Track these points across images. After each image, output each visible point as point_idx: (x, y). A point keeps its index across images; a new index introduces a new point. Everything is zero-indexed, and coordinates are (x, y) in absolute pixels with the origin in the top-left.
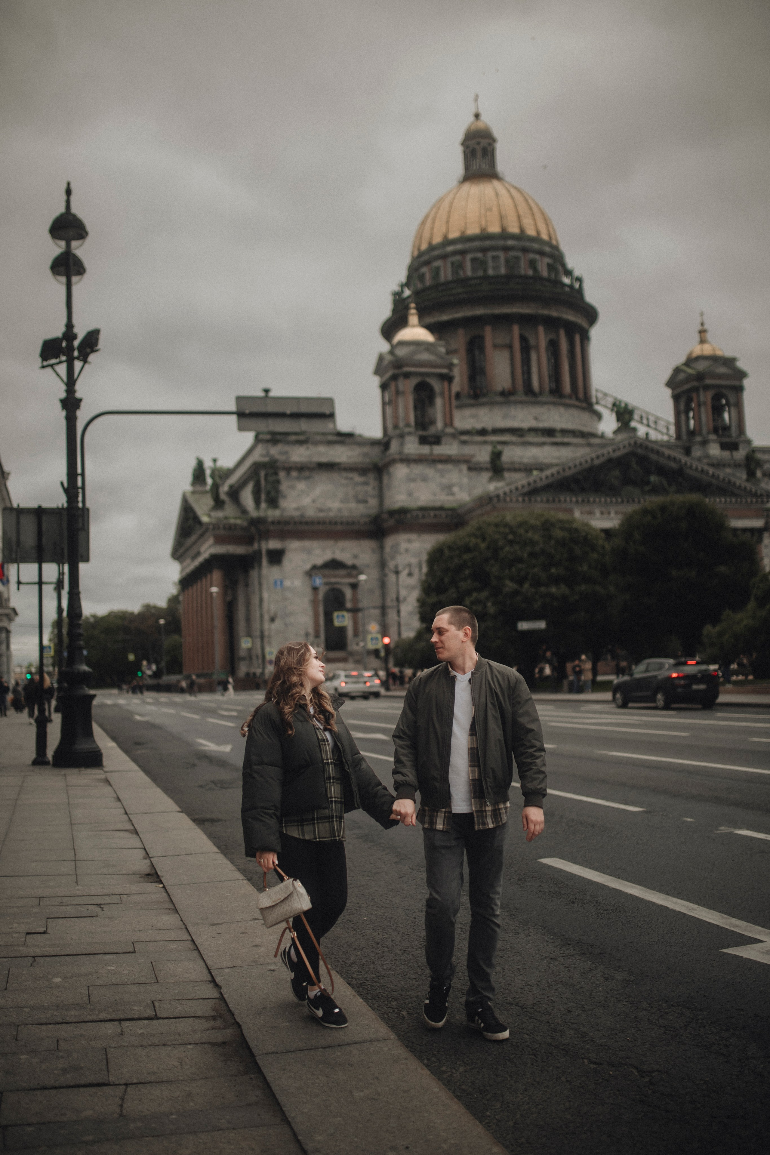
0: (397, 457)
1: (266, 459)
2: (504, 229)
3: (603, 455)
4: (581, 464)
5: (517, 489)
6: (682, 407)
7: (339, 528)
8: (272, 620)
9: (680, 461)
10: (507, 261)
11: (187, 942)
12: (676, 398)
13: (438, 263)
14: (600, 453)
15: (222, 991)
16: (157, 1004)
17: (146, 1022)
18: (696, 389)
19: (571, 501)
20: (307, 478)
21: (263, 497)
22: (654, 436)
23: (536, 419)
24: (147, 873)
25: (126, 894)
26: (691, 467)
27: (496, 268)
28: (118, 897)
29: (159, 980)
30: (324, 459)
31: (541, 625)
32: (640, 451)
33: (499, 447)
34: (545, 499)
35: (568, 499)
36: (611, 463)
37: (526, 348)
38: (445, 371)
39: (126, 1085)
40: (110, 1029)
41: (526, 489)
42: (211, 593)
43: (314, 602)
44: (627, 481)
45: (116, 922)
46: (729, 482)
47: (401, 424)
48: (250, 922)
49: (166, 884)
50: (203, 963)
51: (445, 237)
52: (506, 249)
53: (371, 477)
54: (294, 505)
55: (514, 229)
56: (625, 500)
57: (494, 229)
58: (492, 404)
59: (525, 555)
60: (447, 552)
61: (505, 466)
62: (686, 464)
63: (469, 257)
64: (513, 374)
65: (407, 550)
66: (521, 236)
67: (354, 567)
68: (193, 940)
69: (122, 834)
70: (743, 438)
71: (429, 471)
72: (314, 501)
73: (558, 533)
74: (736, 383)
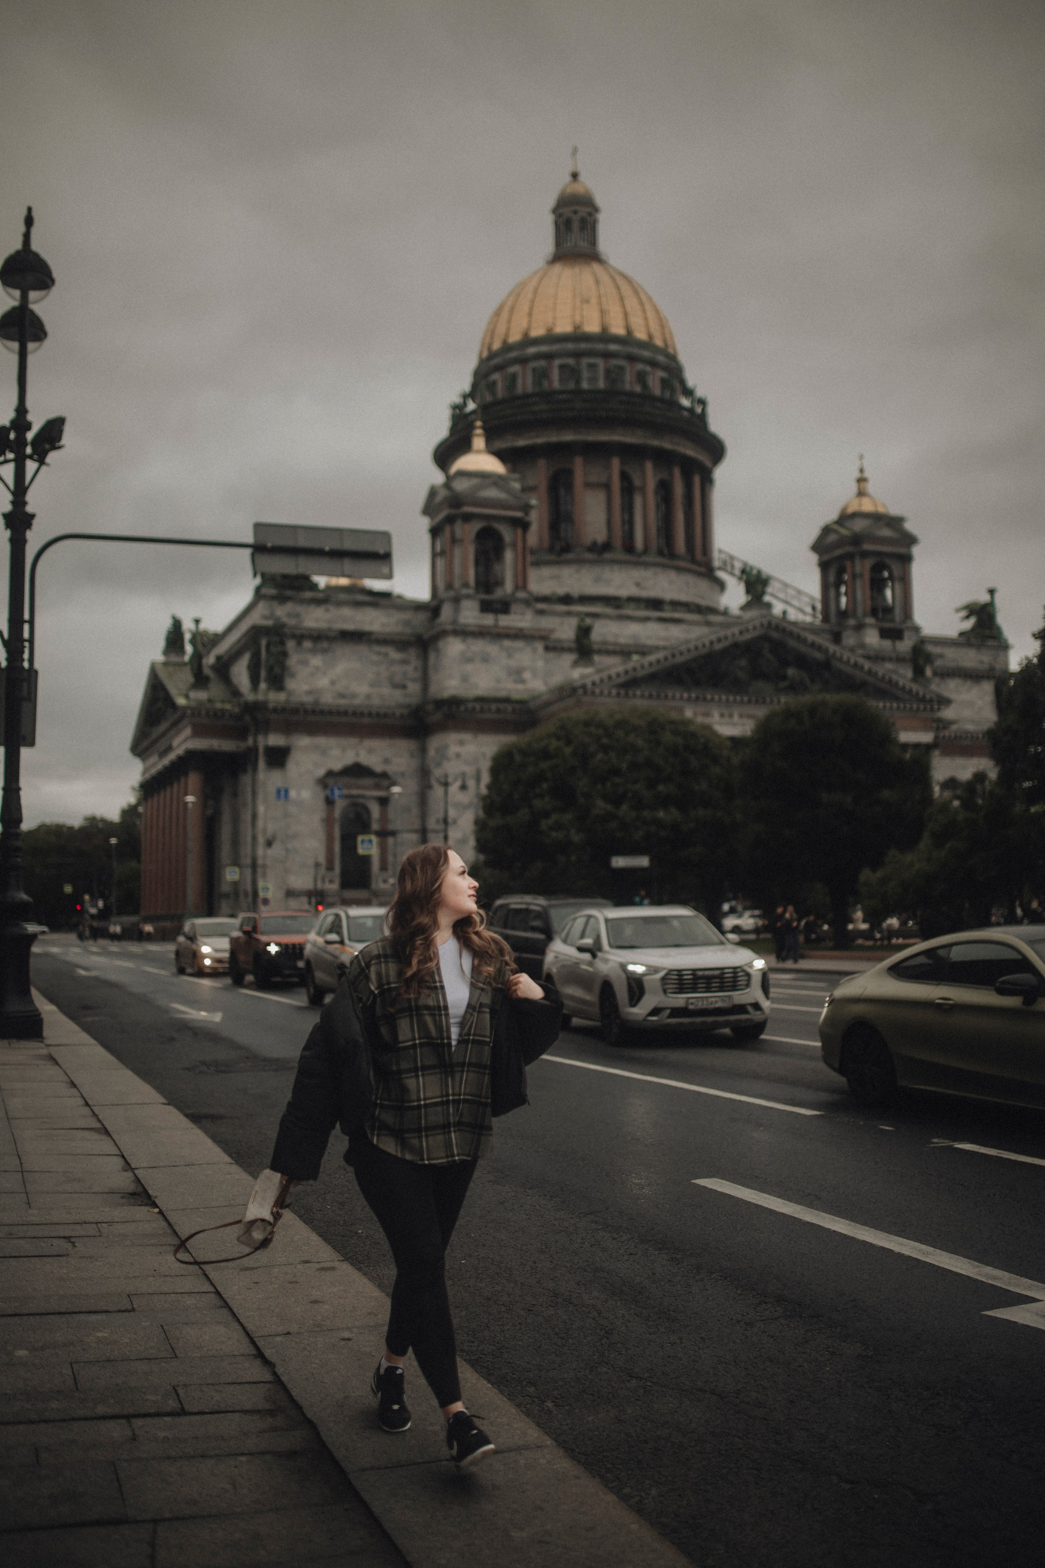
0: (449, 627)
1: (270, 623)
2: (605, 329)
3: (726, 638)
4: (696, 648)
5: (610, 678)
6: (832, 578)
7: (366, 721)
8: (269, 844)
9: (827, 650)
10: (608, 372)
11: (208, 1295)
12: (824, 567)
13: (515, 369)
14: (722, 634)
15: (276, 1370)
16: (181, 1391)
17: (168, 1419)
18: (850, 556)
19: (681, 698)
20: (324, 651)
21: (263, 674)
22: (793, 615)
23: (638, 585)
24: (130, 1191)
25: (106, 1223)
26: (840, 660)
27: (593, 379)
28: (94, 1226)
29: (177, 1352)
30: (350, 627)
31: (643, 861)
32: (775, 635)
33: (588, 621)
34: (647, 693)
35: (678, 695)
36: (737, 649)
37: (628, 489)
38: (518, 514)
39: (155, 1521)
40: (116, 1430)
41: (622, 679)
42: (186, 803)
43: (328, 822)
44: (757, 674)
45: (98, 1263)
46: (890, 681)
47: (457, 584)
48: (300, 1267)
49: (164, 1209)
50: (239, 1328)
51: (526, 335)
52: (607, 355)
53: (412, 654)
54: (305, 687)
55: (618, 329)
56: (753, 699)
57: (592, 327)
58: (580, 562)
59: (624, 766)
60: (518, 758)
61: (595, 647)
62: (834, 654)
63: (557, 362)
64: (609, 522)
65: (458, 755)
66: (628, 340)
67: (384, 775)
68: (218, 1293)
69: (86, 1134)
70: (909, 624)
71: (492, 649)
72: (333, 683)
73: (667, 737)
74: (902, 551)
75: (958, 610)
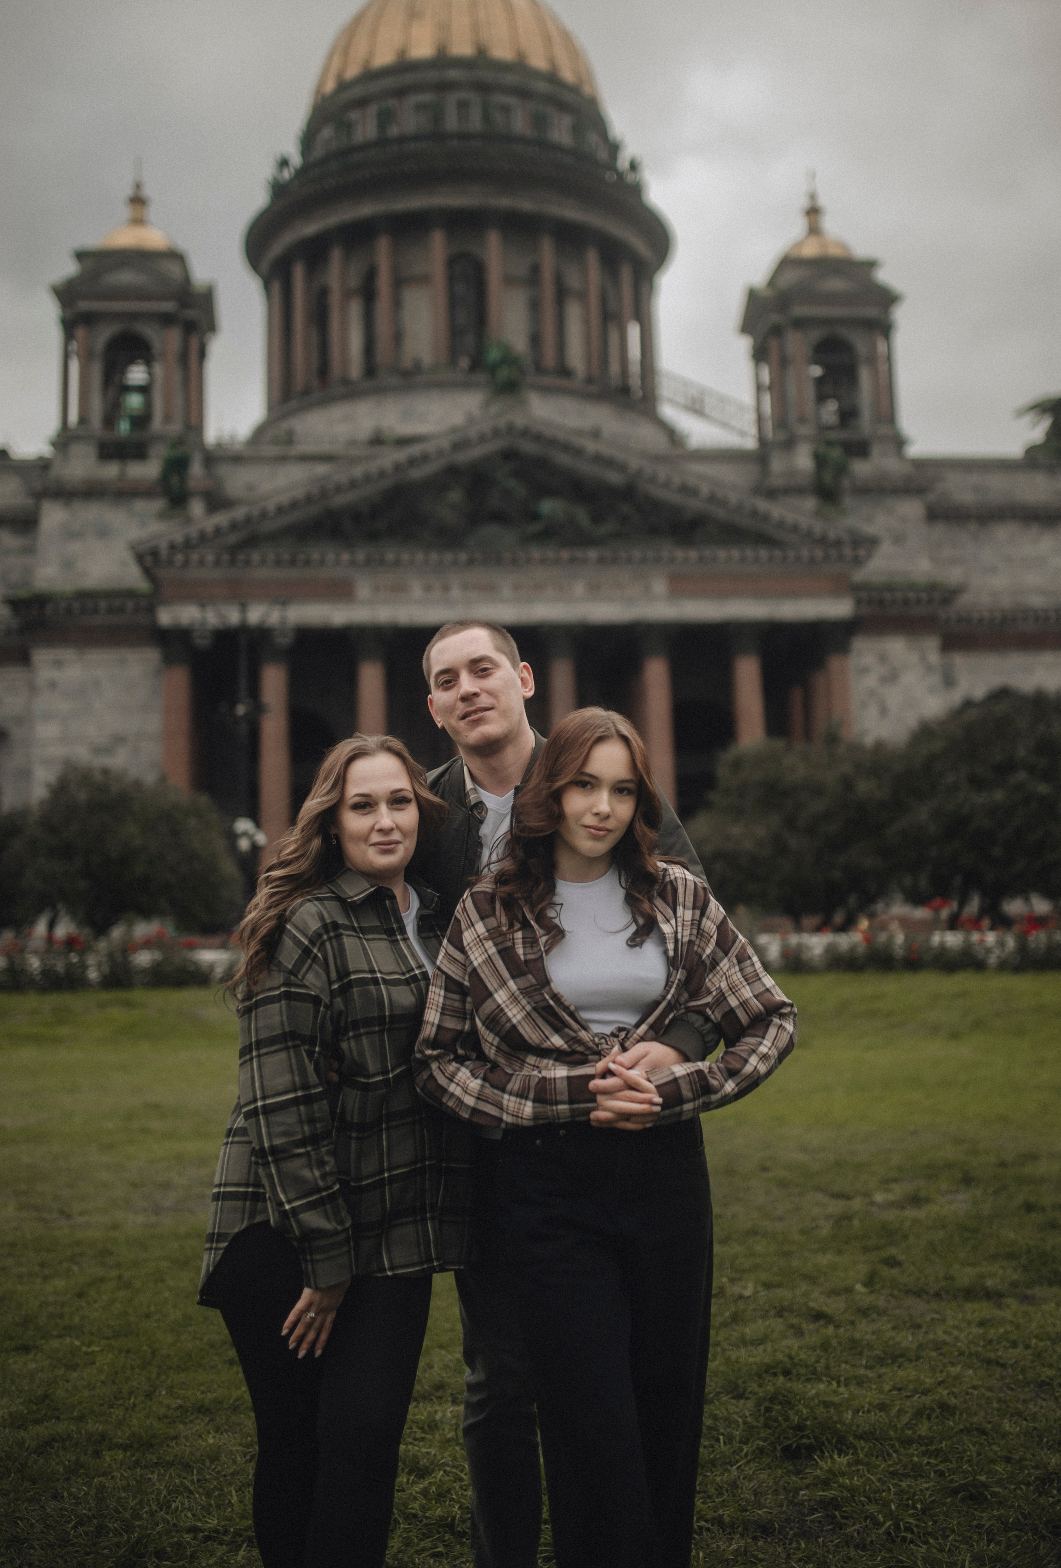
12: (759, 355)
32: (528, 447)
38: (168, 306)
44: (481, 514)
52: (444, 87)
55: (462, 48)
56: (478, 557)
61: (191, 490)
66: (478, 62)
70: (883, 430)
74: (871, 312)
75: (1021, 413)
